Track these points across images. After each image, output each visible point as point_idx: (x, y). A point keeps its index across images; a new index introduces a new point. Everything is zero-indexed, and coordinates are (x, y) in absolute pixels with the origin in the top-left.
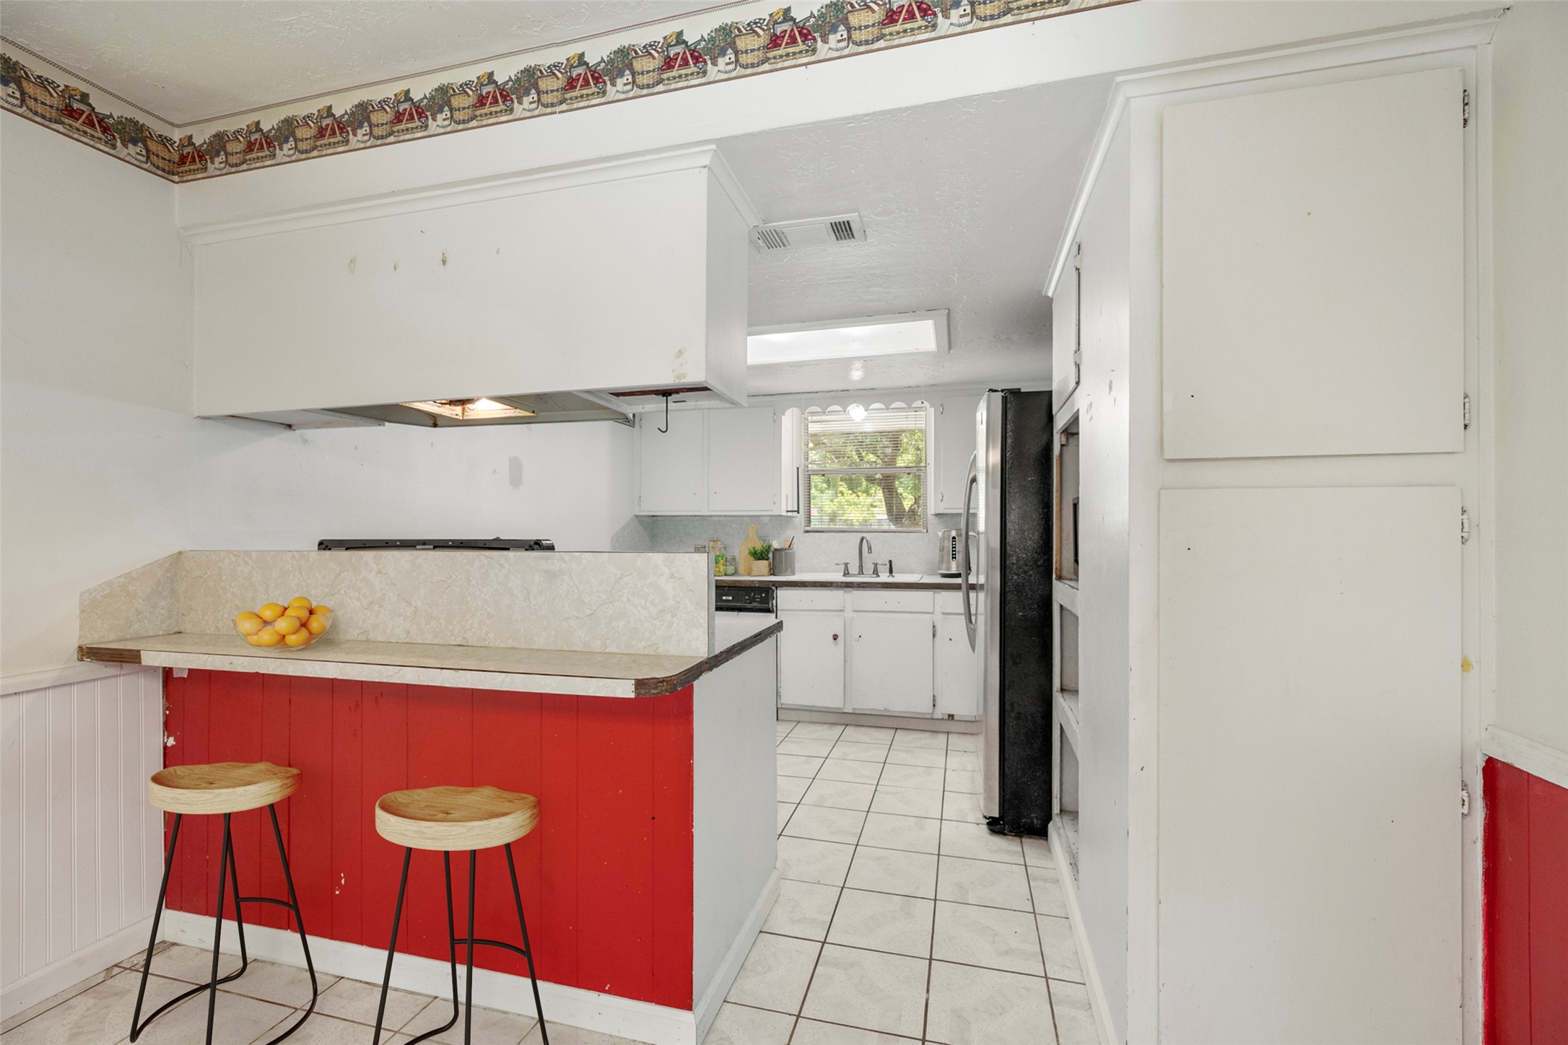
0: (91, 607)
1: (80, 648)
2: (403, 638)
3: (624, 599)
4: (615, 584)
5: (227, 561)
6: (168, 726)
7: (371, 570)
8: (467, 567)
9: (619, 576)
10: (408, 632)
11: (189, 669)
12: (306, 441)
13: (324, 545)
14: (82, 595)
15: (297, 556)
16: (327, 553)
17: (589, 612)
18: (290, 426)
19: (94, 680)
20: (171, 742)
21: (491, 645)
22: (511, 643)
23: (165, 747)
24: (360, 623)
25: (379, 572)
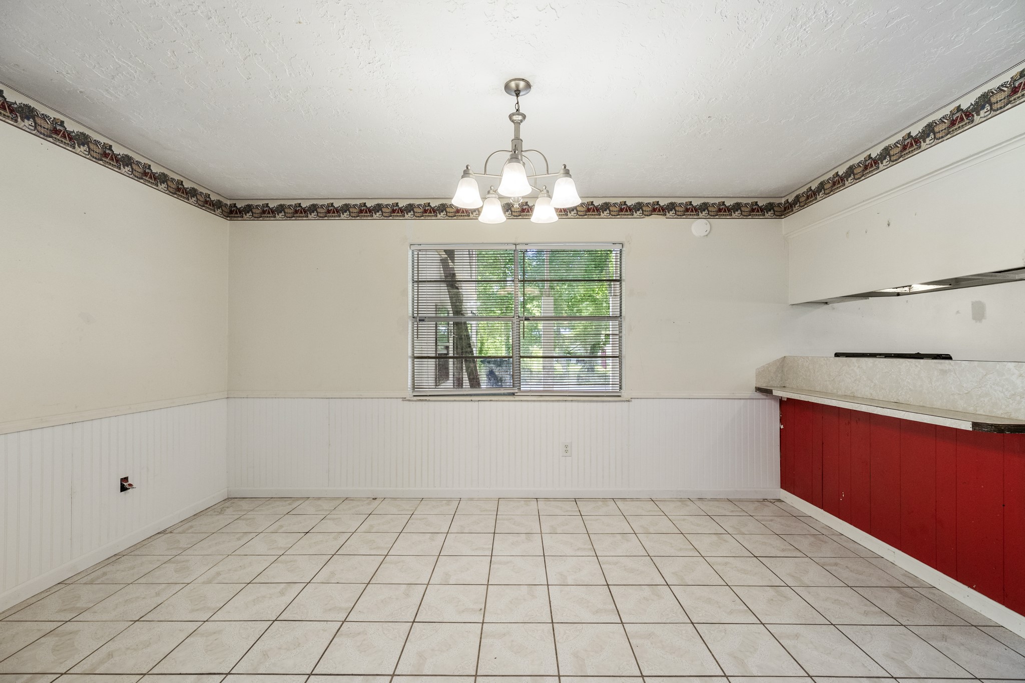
0: (760, 374)
1: (756, 387)
2: (869, 396)
3: (988, 386)
4: (982, 378)
5: (800, 360)
6: (782, 421)
7: (856, 366)
8: (899, 366)
9: (985, 374)
10: (872, 394)
11: (787, 398)
12: (834, 309)
13: (837, 355)
14: (756, 370)
15: (825, 359)
16: (837, 358)
17: (966, 392)
18: (826, 303)
19: (759, 399)
20: (782, 427)
21: (911, 404)
22: (921, 404)
23: (780, 428)
24: (851, 388)
25: (859, 367)
